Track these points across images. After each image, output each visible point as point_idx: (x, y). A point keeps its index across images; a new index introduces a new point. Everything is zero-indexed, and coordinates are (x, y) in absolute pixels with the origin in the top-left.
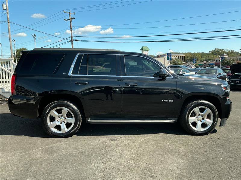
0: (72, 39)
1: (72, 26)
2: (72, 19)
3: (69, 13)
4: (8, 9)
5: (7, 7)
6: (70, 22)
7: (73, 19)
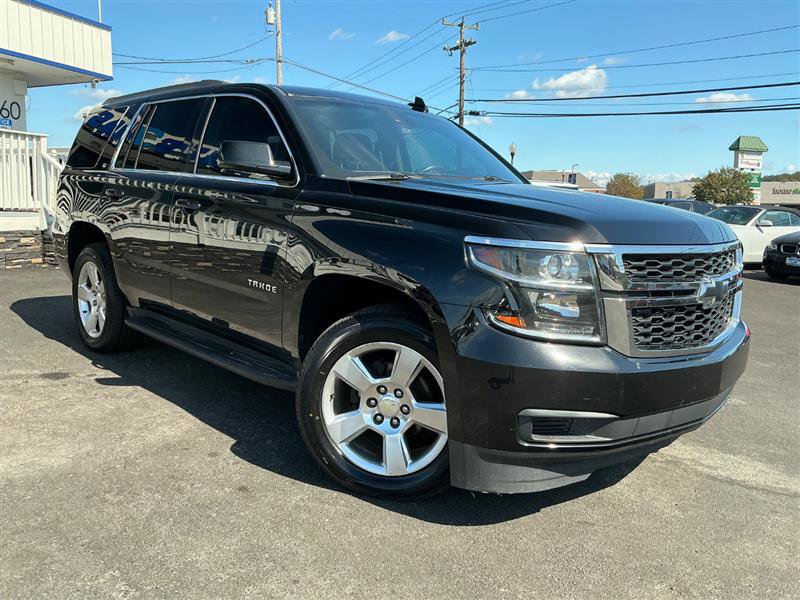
0: (460, 110)
1: (465, 66)
2: (467, 44)
3: (461, 25)
4: (280, 21)
5: (279, 15)
6: (462, 56)
7: (470, 43)
